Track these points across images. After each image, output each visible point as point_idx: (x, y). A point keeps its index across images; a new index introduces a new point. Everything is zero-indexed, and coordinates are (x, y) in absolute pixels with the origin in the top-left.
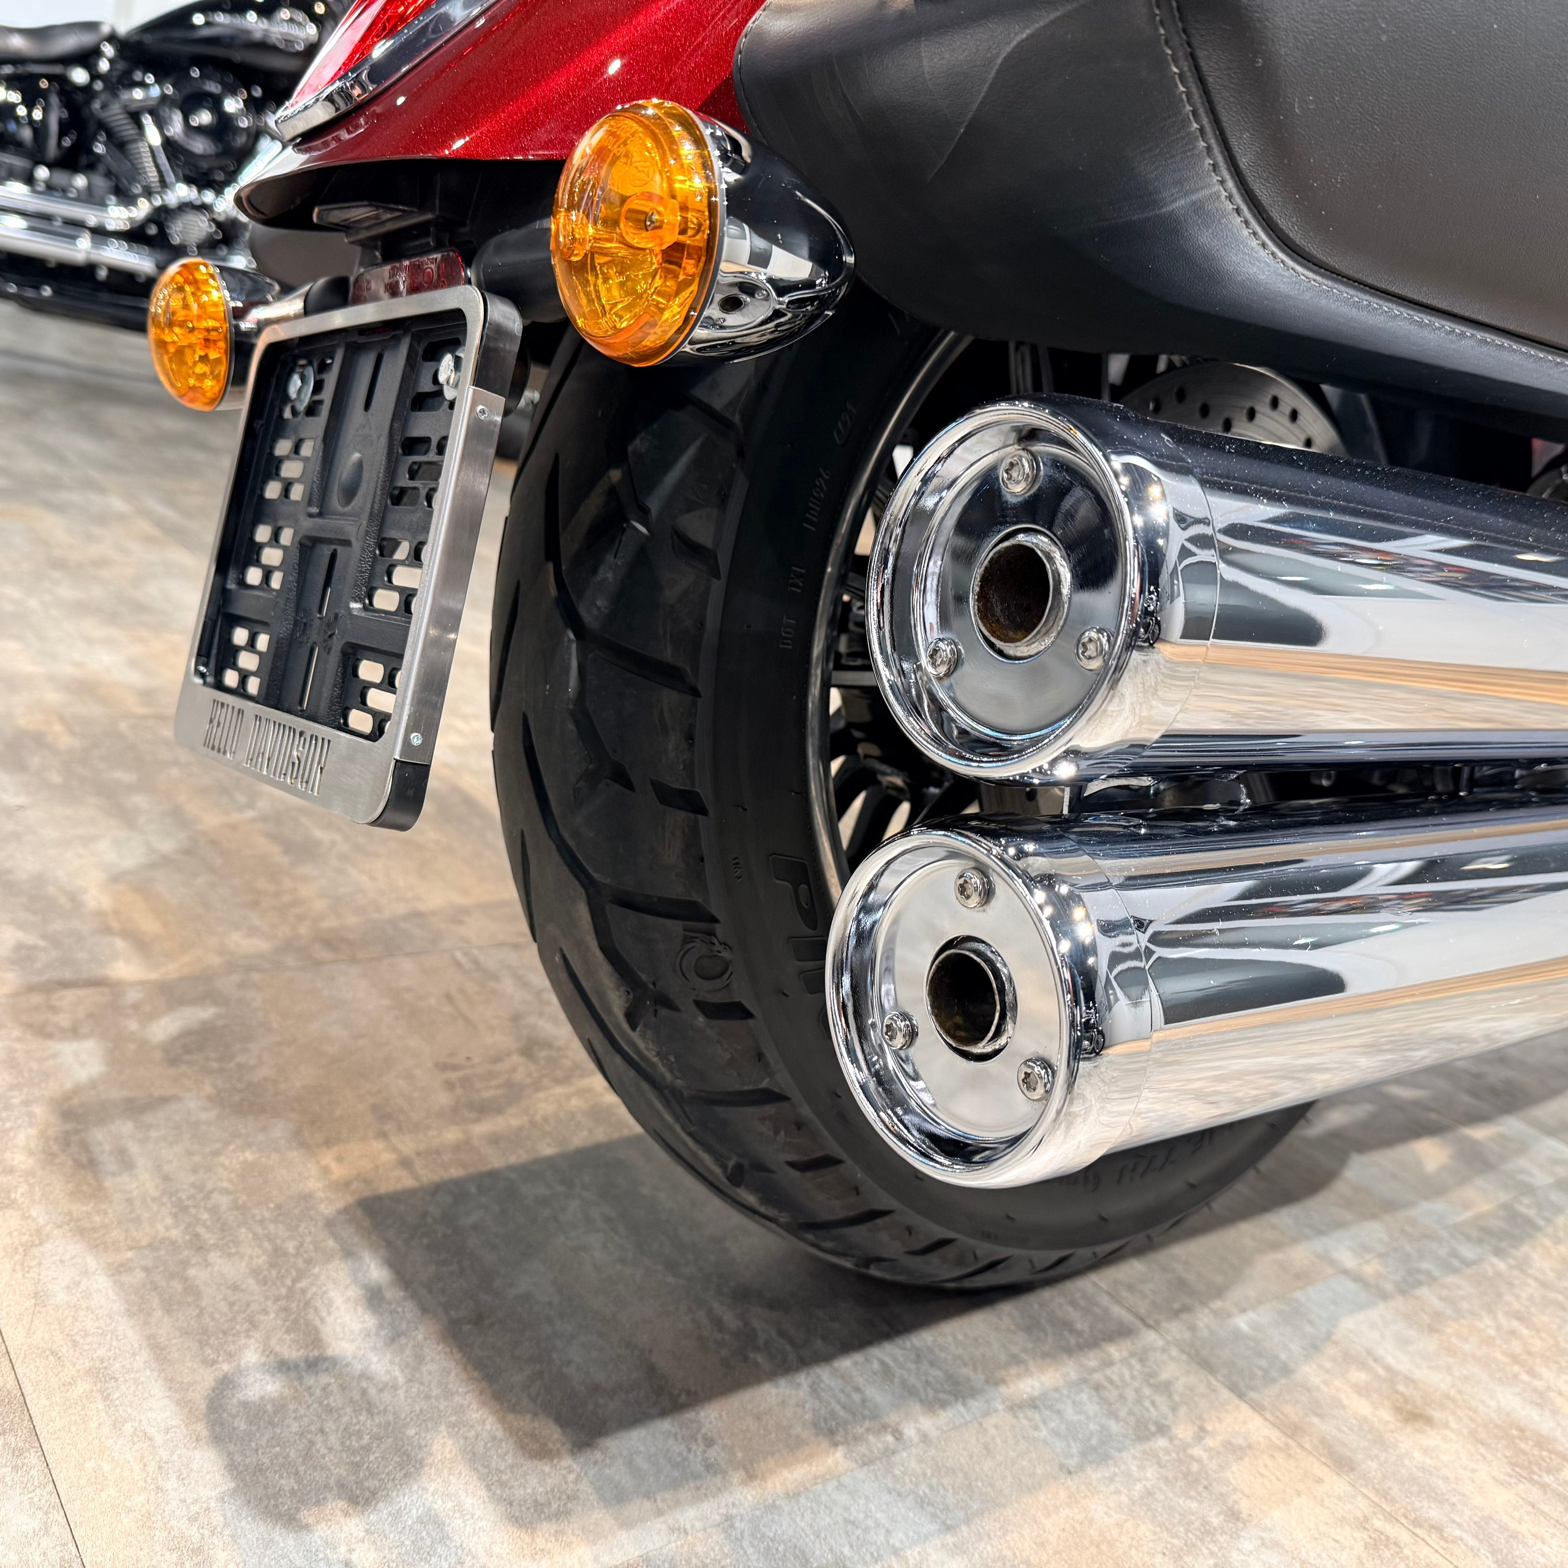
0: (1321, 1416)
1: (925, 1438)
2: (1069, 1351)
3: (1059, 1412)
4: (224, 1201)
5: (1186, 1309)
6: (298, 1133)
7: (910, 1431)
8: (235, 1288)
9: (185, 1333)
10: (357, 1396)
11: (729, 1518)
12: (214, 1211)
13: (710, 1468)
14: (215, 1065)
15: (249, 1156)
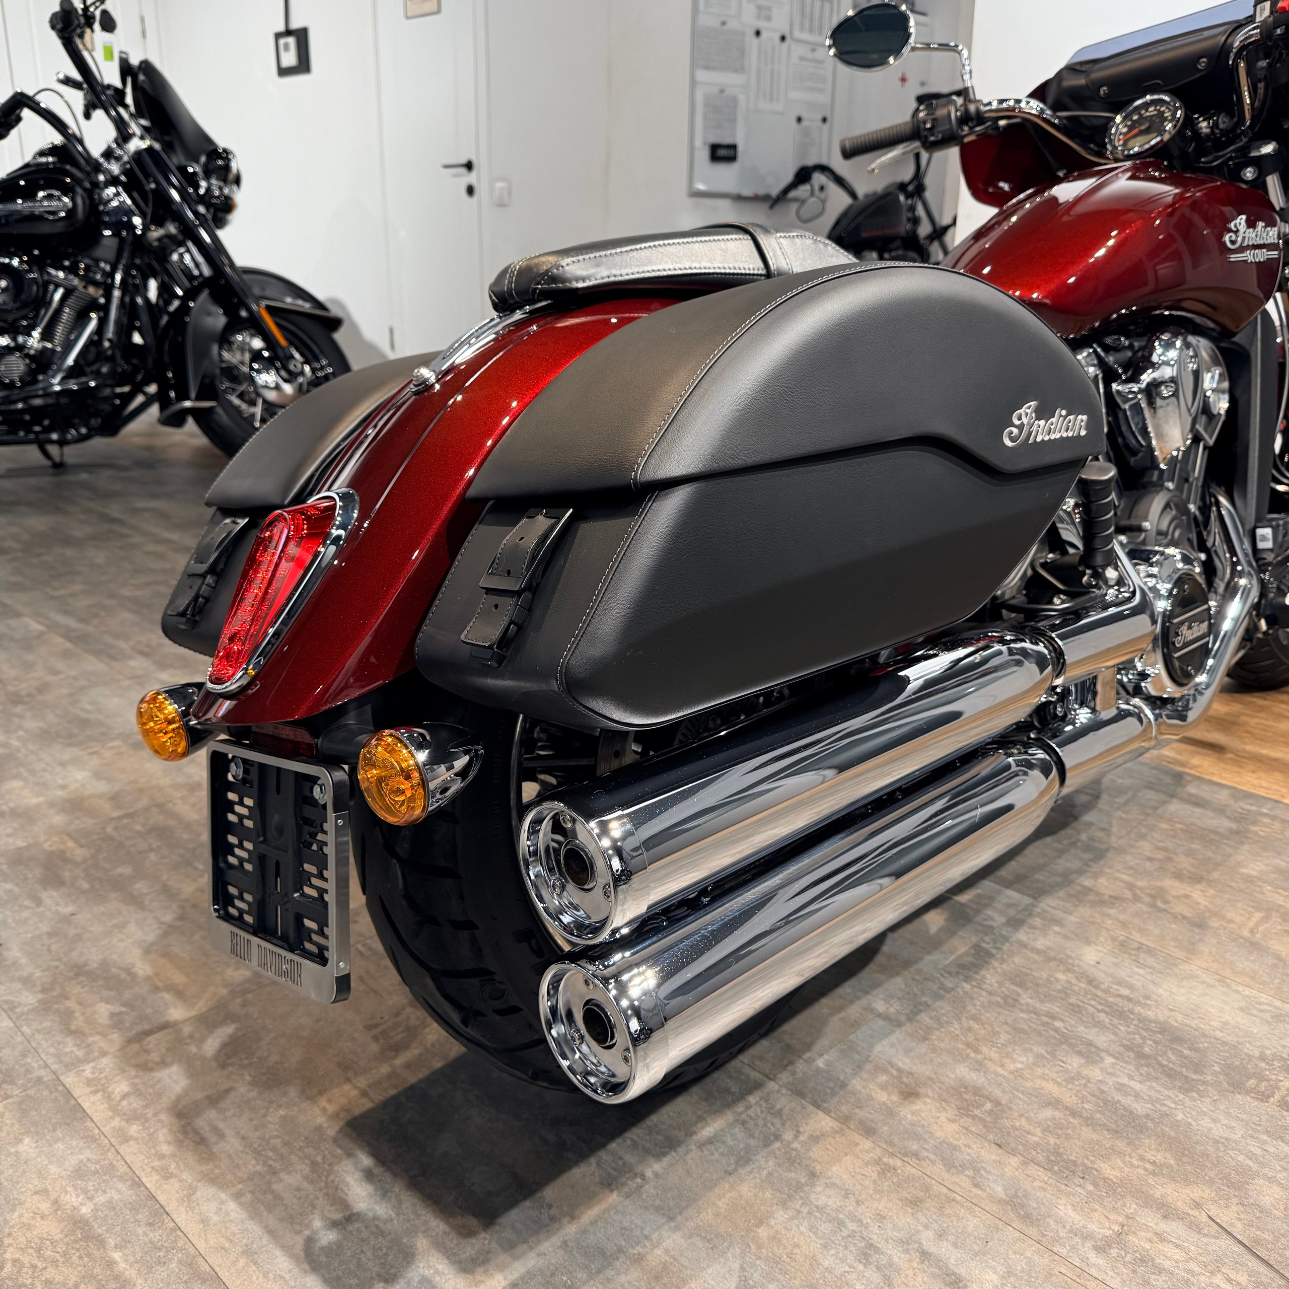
0: (860, 1108)
1: (656, 1175)
2: (728, 1106)
3: (724, 1142)
4: (277, 1142)
5: (791, 1063)
6: (303, 1091)
7: (649, 1173)
8: (298, 1189)
9: (281, 1220)
10: (374, 1230)
11: (565, 1243)
12: (274, 1149)
13: (553, 1219)
14: (246, 1062)
15: (282, 1112)
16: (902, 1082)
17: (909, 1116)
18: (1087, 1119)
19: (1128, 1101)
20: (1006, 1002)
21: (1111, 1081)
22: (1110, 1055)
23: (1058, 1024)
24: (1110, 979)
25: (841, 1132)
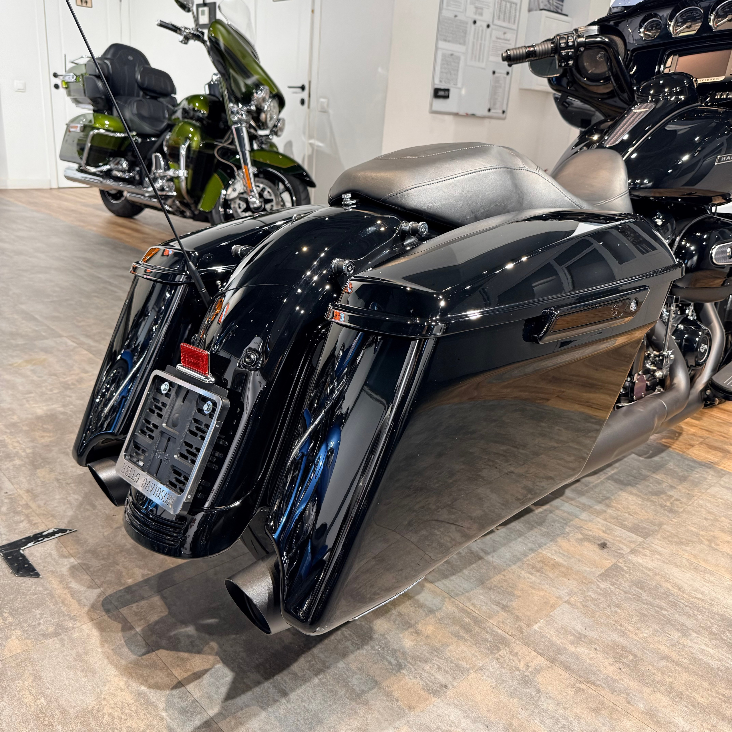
21: (696, 646)
22: (695, 632)
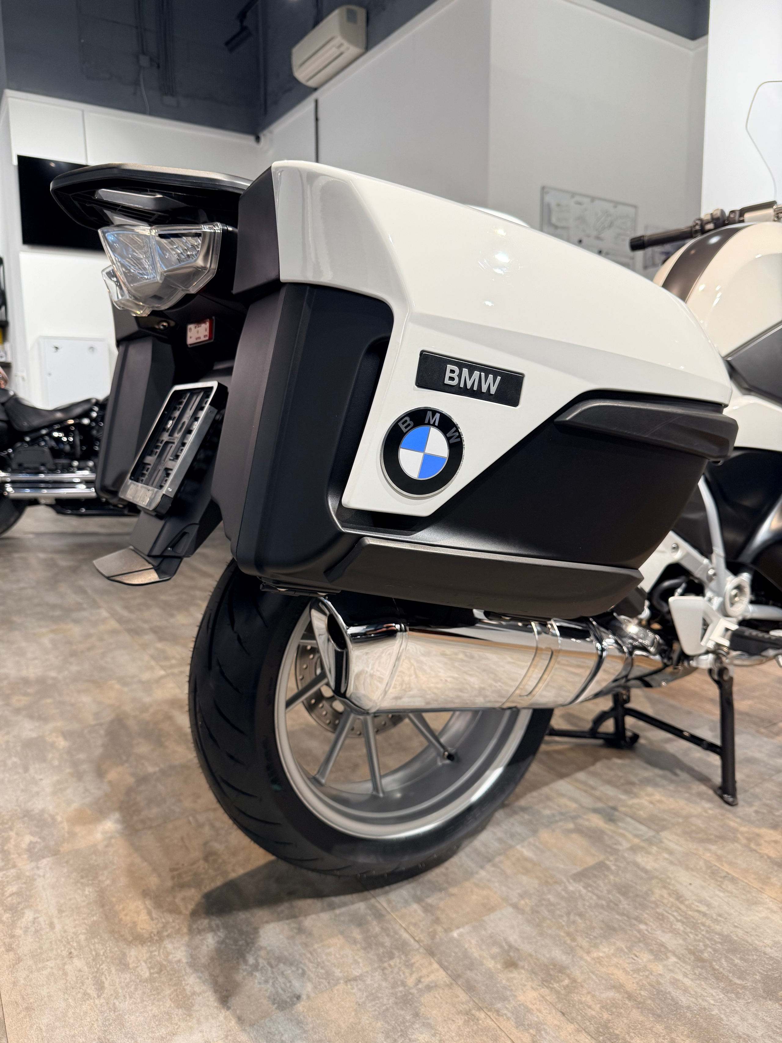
16: (509, 955)
17: (504, 982)
18: (640, 1003)
19: (676, 993)
20: (608, 906)
21: (668, 976)
22: (675, 955)
23: (642, 927)
24: (694, 898)
25: (450, 986)
